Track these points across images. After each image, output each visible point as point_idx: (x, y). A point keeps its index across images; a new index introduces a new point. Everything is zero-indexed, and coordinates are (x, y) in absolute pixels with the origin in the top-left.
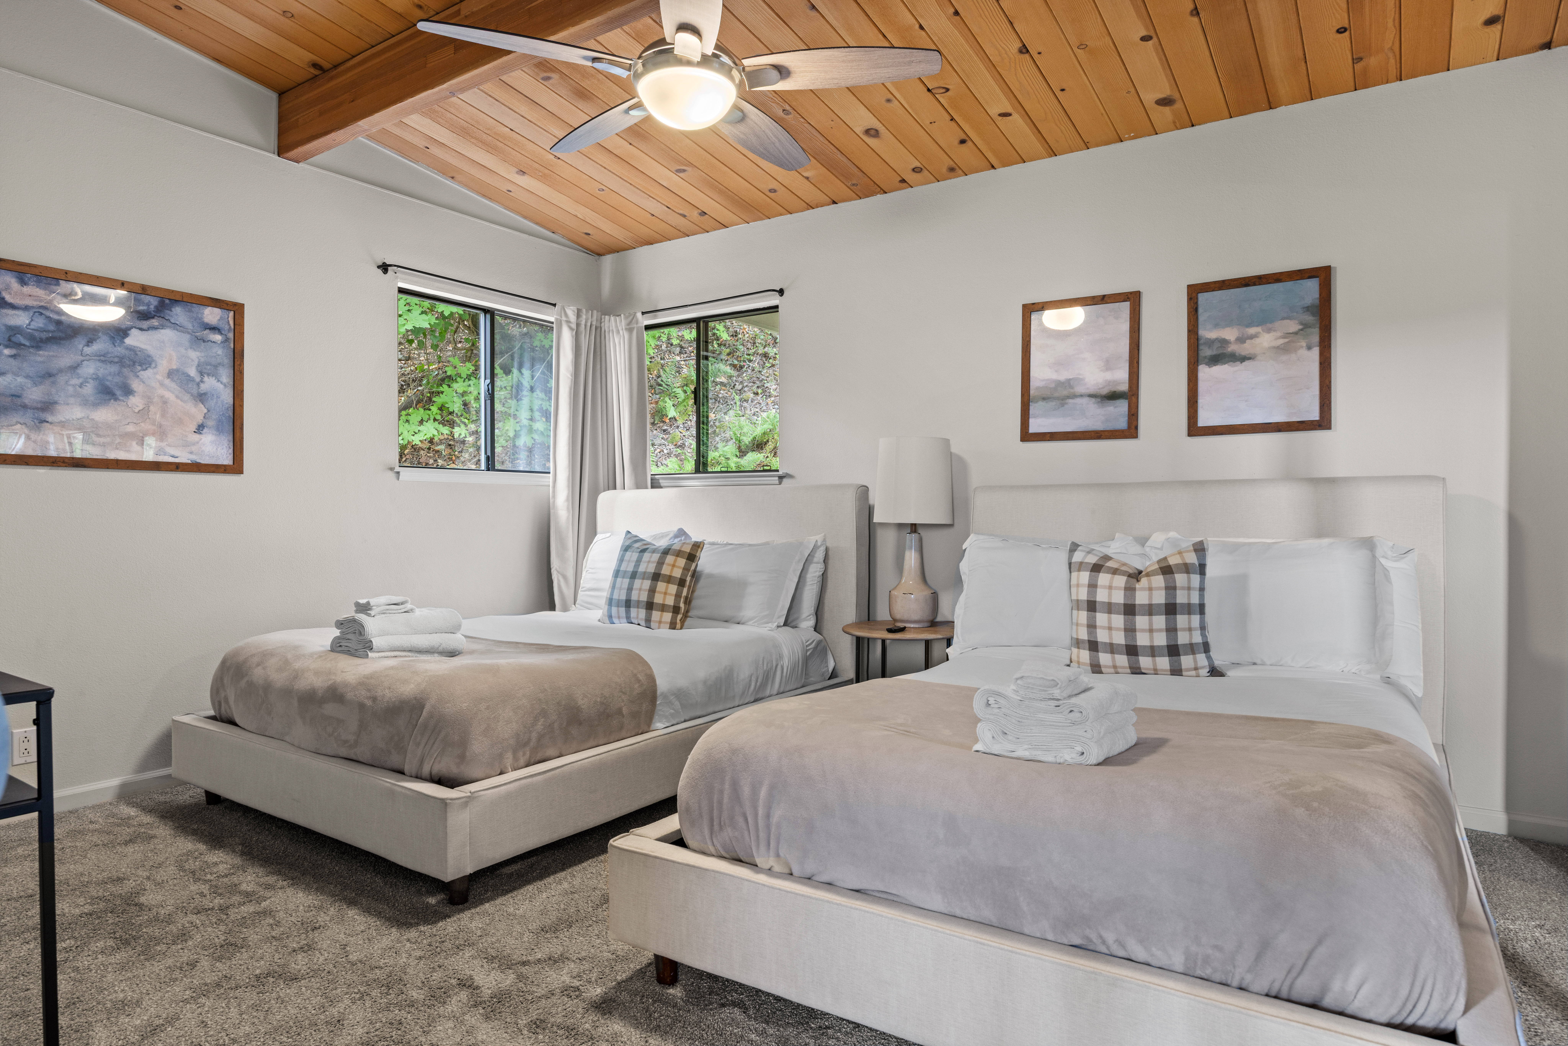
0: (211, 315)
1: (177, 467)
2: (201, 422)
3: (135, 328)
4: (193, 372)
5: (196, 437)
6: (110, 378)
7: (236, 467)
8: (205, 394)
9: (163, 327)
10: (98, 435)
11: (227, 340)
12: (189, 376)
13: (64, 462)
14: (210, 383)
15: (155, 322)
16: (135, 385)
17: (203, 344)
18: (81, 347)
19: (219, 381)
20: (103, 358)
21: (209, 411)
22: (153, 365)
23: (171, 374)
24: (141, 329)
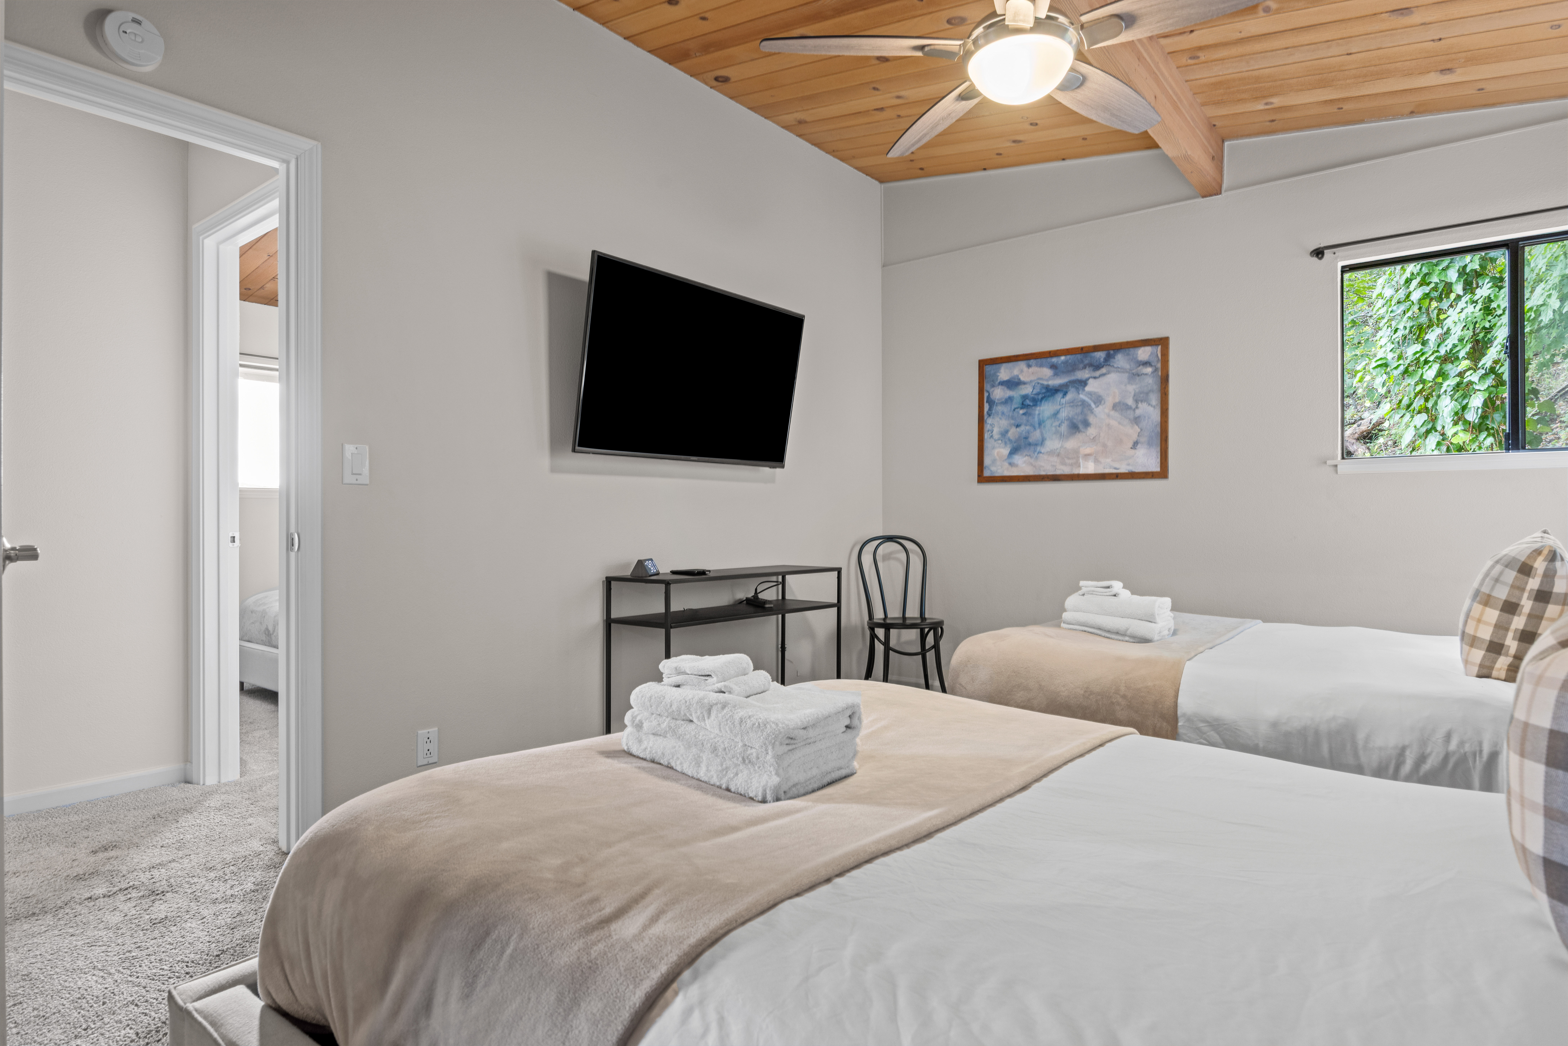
0: (1144, 353)
1: (1117, 476)
2: (1135, 440)
3: (1092, 377)
4: (1130, 402)
5: (1133, 451)
6: (1076, 417)
7: (1163, 473)
8: (1139, 417)
9: (1108, 373)
10: (1069, 458)
11: (1156, 370)
12: (1127, 405)
13: (1048, 478)
14: (1143, 408)
15: (1104, 370)
16: (1091, 419)
17: (1138, 378)
18: (1059, 399)
19: (1149, 405)
20: (1073, 404)
21: (1141, 430)
22: (1103, 402)
23: (1115, 407)
24: (1095, 378)
